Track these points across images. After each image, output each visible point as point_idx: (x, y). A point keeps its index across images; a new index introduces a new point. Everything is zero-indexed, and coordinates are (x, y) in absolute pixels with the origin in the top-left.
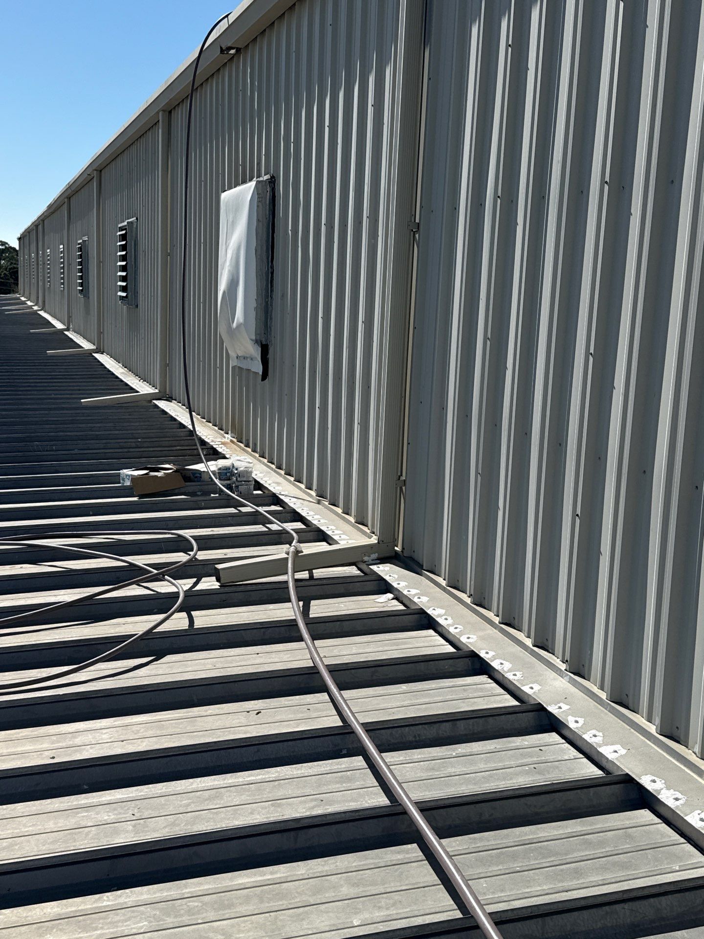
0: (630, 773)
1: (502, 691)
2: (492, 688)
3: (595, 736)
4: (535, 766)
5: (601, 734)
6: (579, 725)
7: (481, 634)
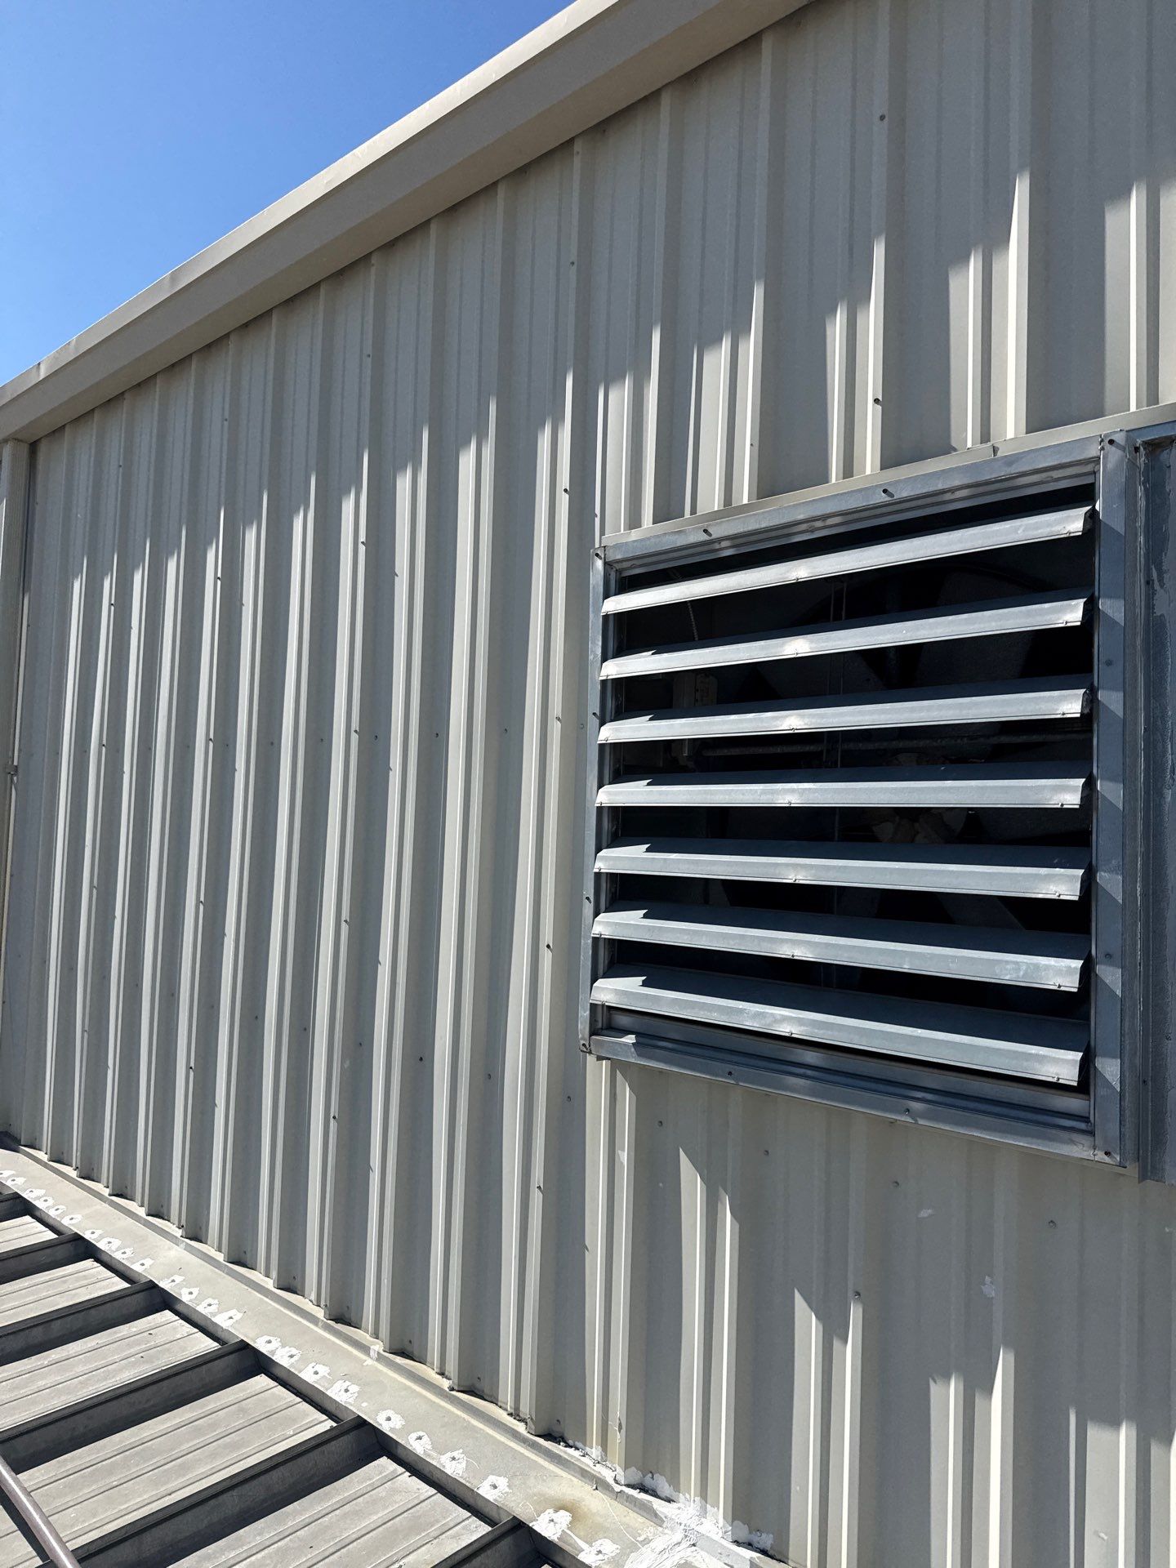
0: (245, 1339)
1: (110, 1274)
2: (98, 1273)
3: (210, 1305)
4: (141, 1355)
5: (216, 1301)
6: (193, 1296)
7: (87, 1211)
